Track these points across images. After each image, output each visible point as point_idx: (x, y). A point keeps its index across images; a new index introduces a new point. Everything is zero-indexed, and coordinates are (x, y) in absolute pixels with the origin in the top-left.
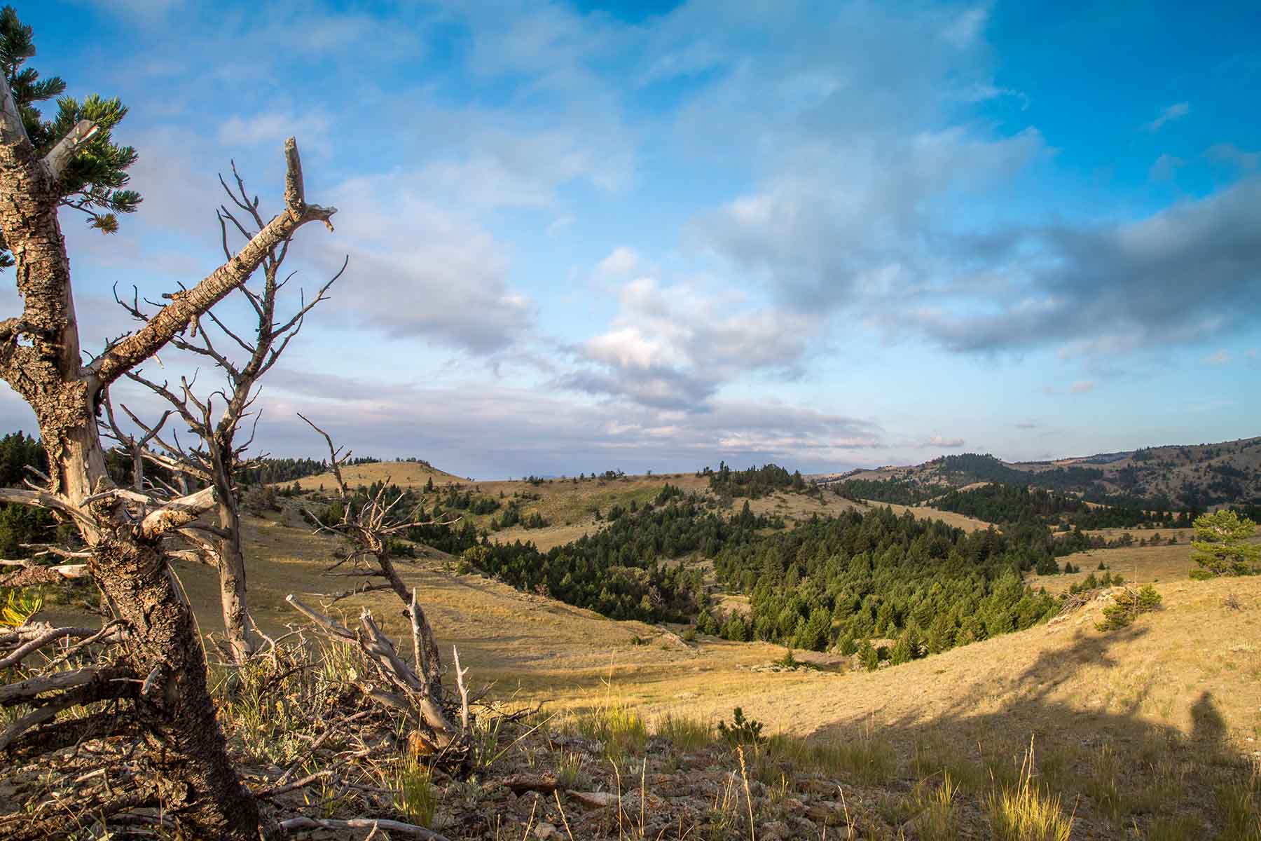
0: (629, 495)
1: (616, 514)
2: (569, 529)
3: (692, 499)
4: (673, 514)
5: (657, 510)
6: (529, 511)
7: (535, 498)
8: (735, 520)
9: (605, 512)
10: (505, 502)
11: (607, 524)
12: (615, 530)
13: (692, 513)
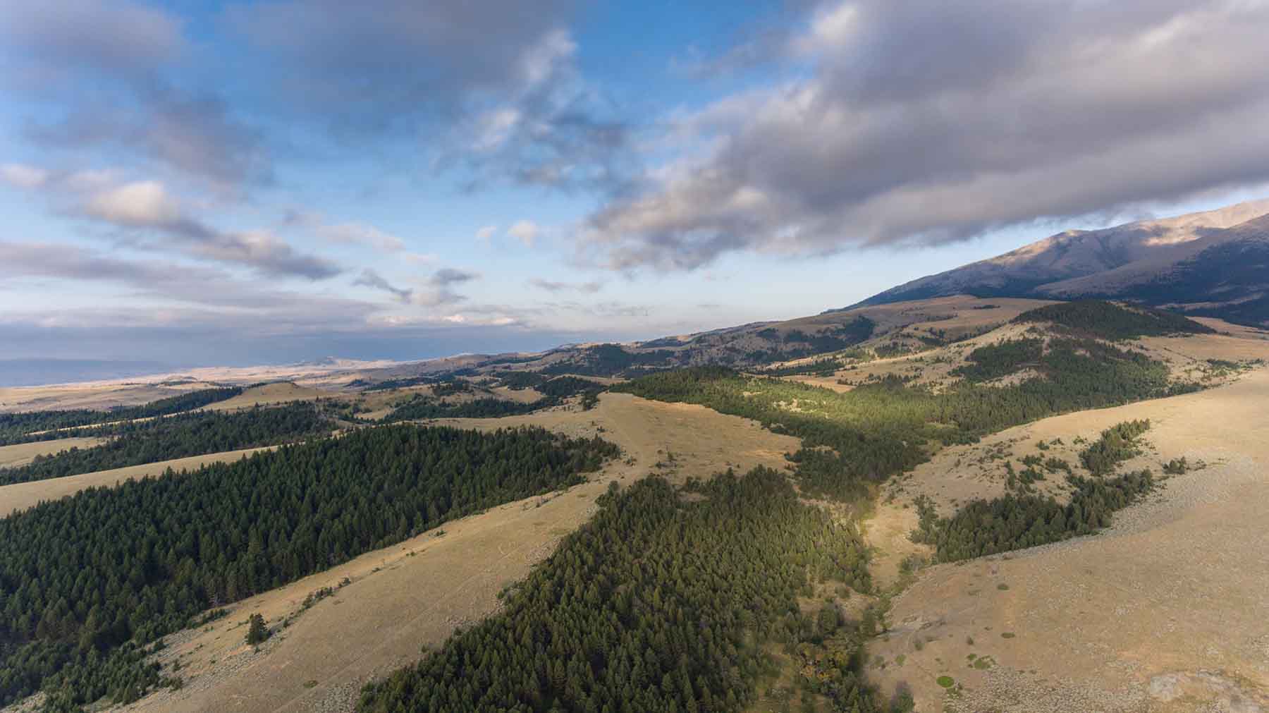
0: (402, 397)
1: (397, 405)
2: (379, 412)
3: (426, 398)
4: (418, 404)
5: (413, 403)
6: (363, 406)
7: (364, 401)
8: (440, 405)
9: (394, 404)
10: (352, 403)
11: (395, 409)
12: (398, 411)
13: (425, 403)
